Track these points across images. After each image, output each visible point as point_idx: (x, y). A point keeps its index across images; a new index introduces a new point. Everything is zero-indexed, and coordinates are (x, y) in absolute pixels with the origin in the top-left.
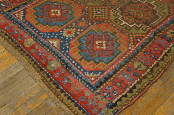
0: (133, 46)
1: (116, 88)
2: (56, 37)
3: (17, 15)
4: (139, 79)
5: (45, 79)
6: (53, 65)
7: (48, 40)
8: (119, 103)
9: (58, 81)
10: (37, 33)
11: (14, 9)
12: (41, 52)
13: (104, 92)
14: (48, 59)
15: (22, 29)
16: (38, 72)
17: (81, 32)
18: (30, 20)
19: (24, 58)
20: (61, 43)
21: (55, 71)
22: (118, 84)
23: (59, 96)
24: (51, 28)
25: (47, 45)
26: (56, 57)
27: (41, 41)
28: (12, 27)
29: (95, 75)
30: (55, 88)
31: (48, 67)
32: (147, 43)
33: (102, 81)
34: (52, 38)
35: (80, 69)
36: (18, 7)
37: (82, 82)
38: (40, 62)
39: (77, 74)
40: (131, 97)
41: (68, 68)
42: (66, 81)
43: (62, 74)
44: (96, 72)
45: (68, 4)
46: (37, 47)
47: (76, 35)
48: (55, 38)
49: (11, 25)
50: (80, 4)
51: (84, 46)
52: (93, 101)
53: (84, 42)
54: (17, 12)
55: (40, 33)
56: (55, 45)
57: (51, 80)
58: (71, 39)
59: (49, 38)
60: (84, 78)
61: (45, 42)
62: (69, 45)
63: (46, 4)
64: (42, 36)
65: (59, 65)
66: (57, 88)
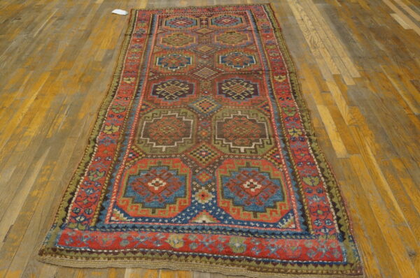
0: (281, 166)
1: (323, 218)
2: (196, 211)
3: (113, 218)
4: (327, 194)
5: (250, 266)
6: (237, 245)
7: (193, 221)
8: (342, 229)
9: (267, 257)
10: (169, 222)
11: (100, 214)
12: (204, 240)
13: (320, 230)
14: (223, 242)
15: (146, 231)
16: (233, 265)
17: (214, 187)
18: (139, 213)
19: (194, 262)
20: (211, 214)
21: (248, 249)
22: (320, 212)
23: (289, 271)
24: (177, 205)
25: (199, 228)
26: (228, 233)
27: (186, 228)
28: (129, 238)
29: (289, 220)
30: (273, 266)
31: (234, 251)
32: (288, 155)
33: (303, 220)
34: (195, 216)
35: (268, 226)
36: (102, 208)
37: (288, 236)
38: (219, 253)
39: (273, 234)
40: (344, 216)
41: (256, 235)
42: (273, 250)
43: (259, 246)
44: (286, 216)
45: (157, 165)
46: (191, 238)
47: (215, 193)
48: (198, 213)
49: (125, 235)
50: (170, 157)
51: (238, 199)
52: (323, 247)
53: (232, 195)
54: (109, 214)
55: (173, 220)
56: (208, 221)
57: (258, 262)
58: (215, 201)
59: (191, 219)
60: (285, 233)
61: (193, 226)
62: (222, 210)
63: (130, 182)
64: (179, 222)
65: (244, 239)
66: (275, 265)
